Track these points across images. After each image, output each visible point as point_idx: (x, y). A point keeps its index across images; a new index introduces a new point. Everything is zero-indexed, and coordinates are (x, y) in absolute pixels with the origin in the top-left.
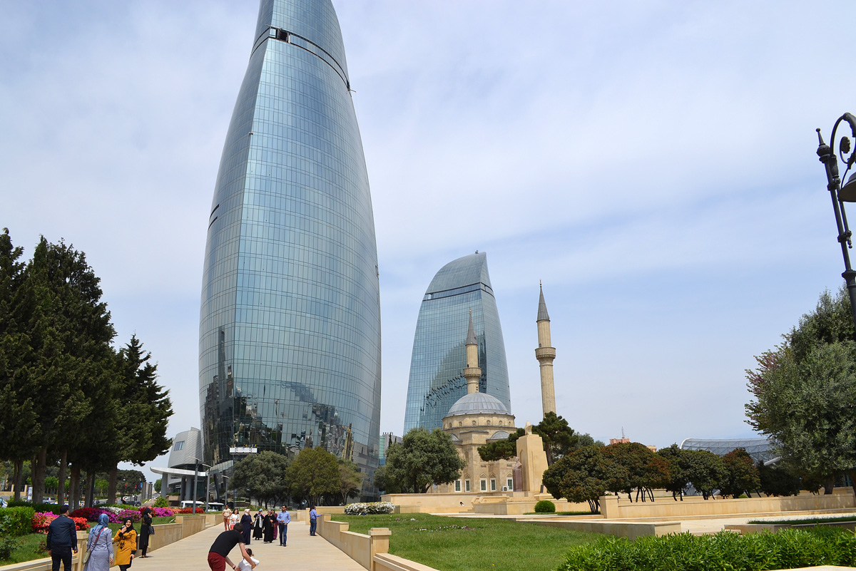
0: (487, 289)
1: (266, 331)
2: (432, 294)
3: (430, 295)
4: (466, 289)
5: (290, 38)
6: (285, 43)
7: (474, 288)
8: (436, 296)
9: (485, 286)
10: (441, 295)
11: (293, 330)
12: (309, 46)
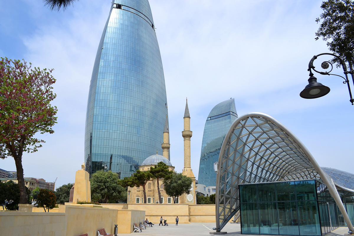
0: (234, 114)
1: (106, 133)
2: (210, 117)
3: (209, 118)
4: (225, 115)
5: (122, 7)
6: (120, 10)
7: (228, 114)
8: (212, 118)
9: (233, 113)
10: (214, 118)
11: (118, 132)
12: (131, 10)
